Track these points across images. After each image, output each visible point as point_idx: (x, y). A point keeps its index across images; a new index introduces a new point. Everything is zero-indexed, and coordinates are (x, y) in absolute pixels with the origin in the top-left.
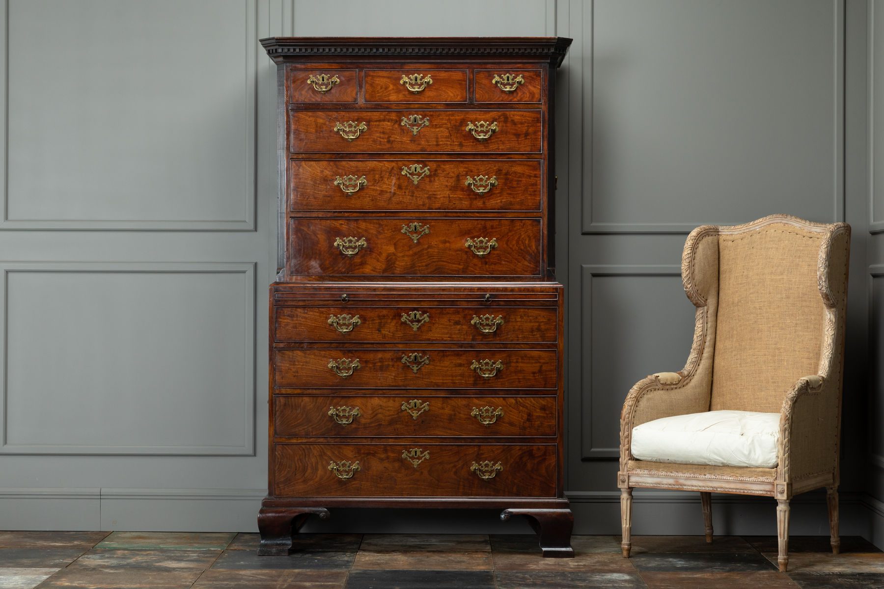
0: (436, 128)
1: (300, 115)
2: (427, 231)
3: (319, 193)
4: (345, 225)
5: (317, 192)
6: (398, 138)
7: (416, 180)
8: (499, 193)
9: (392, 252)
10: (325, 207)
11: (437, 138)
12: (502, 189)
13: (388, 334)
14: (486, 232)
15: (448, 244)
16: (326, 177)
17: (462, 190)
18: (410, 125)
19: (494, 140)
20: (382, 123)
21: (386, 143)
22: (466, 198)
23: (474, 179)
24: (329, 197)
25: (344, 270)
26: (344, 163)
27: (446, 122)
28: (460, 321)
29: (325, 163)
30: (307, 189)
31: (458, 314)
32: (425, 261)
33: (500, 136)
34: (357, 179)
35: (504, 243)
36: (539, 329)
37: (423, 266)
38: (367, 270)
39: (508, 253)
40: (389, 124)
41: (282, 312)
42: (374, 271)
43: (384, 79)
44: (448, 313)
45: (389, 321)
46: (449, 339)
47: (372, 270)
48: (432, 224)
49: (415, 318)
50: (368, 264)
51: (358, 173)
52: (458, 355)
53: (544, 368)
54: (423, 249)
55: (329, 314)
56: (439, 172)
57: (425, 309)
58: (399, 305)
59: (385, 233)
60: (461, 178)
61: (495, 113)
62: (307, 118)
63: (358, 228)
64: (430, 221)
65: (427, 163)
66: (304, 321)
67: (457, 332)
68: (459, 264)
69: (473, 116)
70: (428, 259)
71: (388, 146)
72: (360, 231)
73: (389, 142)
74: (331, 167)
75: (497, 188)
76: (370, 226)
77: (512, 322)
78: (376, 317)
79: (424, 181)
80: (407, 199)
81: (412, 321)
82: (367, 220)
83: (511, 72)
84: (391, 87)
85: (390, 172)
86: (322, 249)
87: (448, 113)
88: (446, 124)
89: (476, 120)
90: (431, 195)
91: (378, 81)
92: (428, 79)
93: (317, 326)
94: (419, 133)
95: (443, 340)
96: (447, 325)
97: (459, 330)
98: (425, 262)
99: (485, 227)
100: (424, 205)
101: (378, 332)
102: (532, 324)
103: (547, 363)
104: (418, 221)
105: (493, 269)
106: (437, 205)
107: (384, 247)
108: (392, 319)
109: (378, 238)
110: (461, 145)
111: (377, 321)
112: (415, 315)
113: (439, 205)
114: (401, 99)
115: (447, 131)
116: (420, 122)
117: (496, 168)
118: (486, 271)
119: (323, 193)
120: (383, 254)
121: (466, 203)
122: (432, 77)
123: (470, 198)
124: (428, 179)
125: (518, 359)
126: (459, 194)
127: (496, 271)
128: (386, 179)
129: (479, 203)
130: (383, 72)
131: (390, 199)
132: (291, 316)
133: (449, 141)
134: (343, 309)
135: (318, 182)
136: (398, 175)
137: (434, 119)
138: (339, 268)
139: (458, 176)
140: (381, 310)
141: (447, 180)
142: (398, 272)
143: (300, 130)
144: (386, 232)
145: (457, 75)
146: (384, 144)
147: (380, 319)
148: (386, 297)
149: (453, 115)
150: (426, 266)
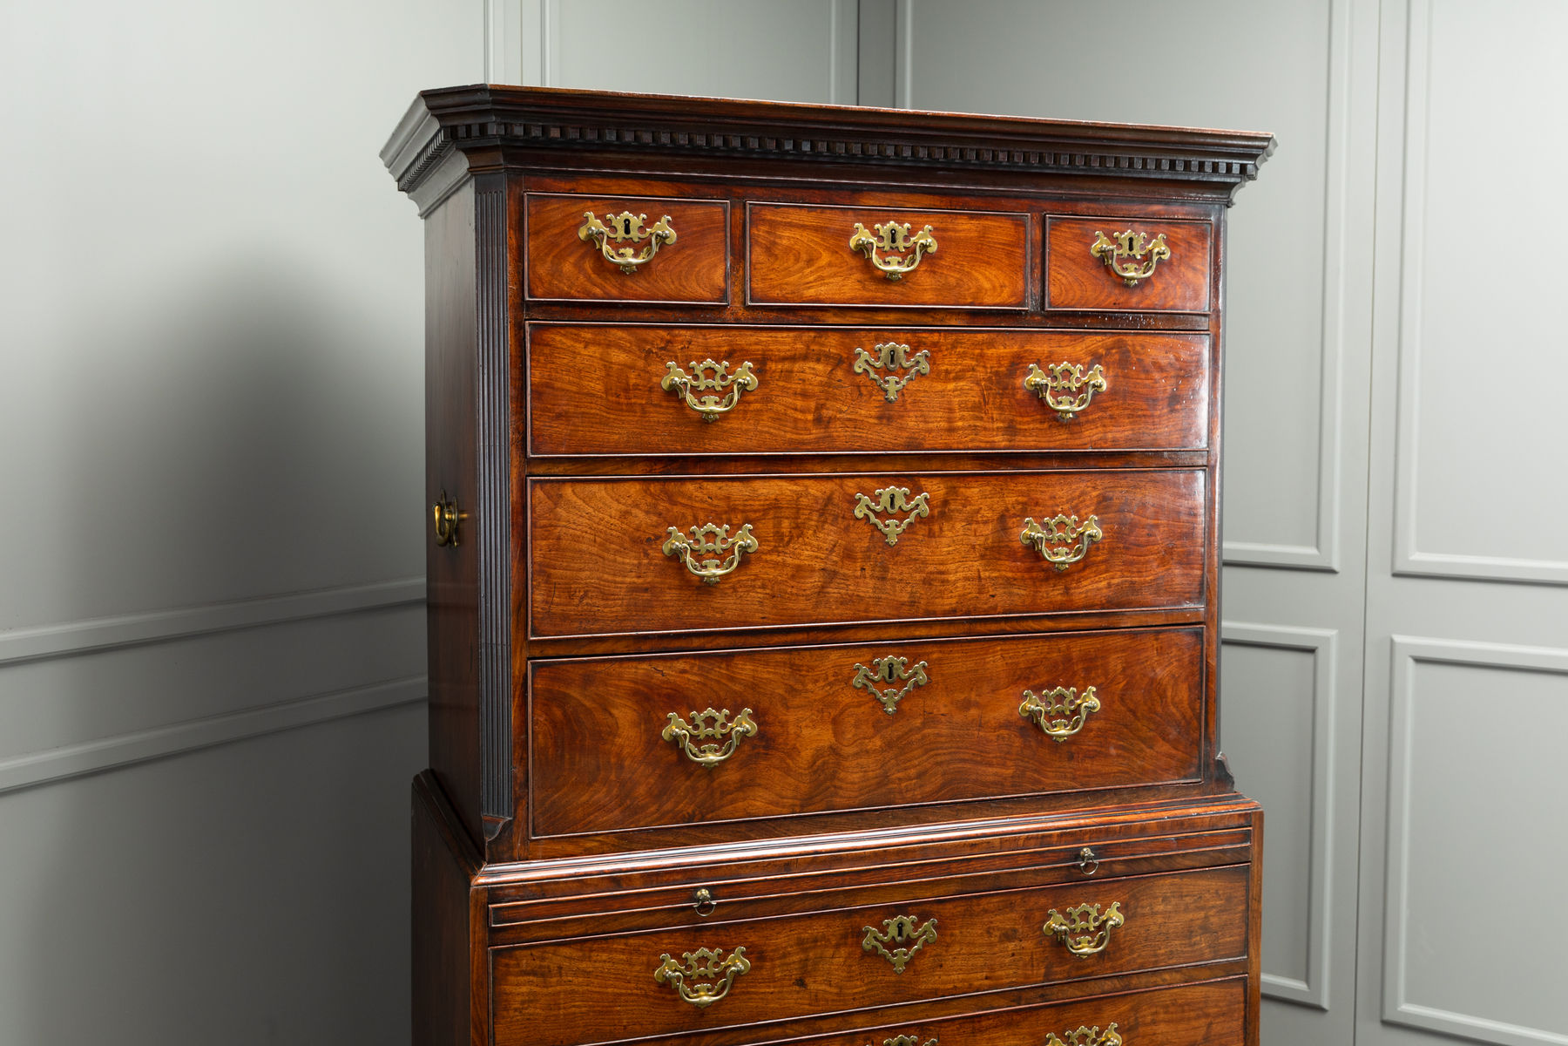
0: (947, 380)
1: (558, 338)
2: (922, 677)
3: (618, 579)
4: (695, 674)
5: (610, 578)
6: (845, 408)
7: (893, 529)
8: (1103, 562)
9: (827, 744)
10: (634, 623)
11: (951, 410)
12: (1112, 551)
13: (825, 991)
14: (1067, 673)
15: (973, 712)
16: (637, 529)
17: (1012, 555)
18: (877, 371)
19: (1094, 416)
20: (797, 366)
21: (810, 425)
22: (1023, 579)
23: (1045, 526)
24: (646, 590)
25: (690, 811)
26: (690, 487)
27: (974, 363)
28: (1015, 931)
29: (634, 489)
30: (581, 570)
31: (1012, 911)
32: (916, 762)
33: (1110, 404)
34: (730, 534)
35: (1116, 698)
36: (1205, 929)
37: (910, 779)
38: (759, 804)
39: (1126, 726)
40: (820, 367)
41: (512, 962)
42: (777, 804)
43: (805, 234)
44: (986, 911)
45: (830, 952)
46: (987, 982)
47: (771, 803)
48: (935, 656)
49: (900, 934)
50: (759, 785)
51: (731, 514)
52: (1009, 1024)
53: (1216, 1028)
54: (911, 730)
55: (657, 954)
56: (953, 507)
57: (927, 908)
58: (855, 902)
59: (807, 691)
60: (1010, 525)
61: (1099, 338)
62: (579, 347)
63: (732, 679)
64: (929, 649)
65: (923, 482)
66: (579, 984)
67: (1007, 960)
68: (1004, 765)
69: (1041, 347)
70: (924, 758)
71: (816, 433)
72: (737, 688)
73: (818, 421)
74: (649, 500)
75: (1098, 549)
76: (765, 673)
77: (1144, 915)
78: (792, 946)
79: (914, 533)
80: (867, 588)
81: (891, 945)
82: (757, 657)
83: (1136, 226)
84: (826, 258)
85: (822, 512)
86: (626, 751)
87: (980, 337)
88: (973, 370)
89: (1051, 357)
90: (931, 573)
91: (786, 237)
92: (925, 237)
93: (621, 995)
94: (903, 395)
95: (971, 988)
96: (982, 945)
97: (1013, 955)
98: (915, 767)
99: (1068, 660)
100: (912, 603)
101: (797, 988)
102: (1190, 916)
103: (1224, 1014)
104: (895, 650)
105: (1086, 770)
106: (947, 601)
107: (805, 732)
108: (837, 946)
109: (788, 708)
110: (1011, 430)
111: (795, 958)
112: (900, 926)
113: (954, 600)
114: (849, 295)
115: (976, 388)
116: (906, 364)
117: (1098, 493)
118: (1074, 779)
119: (628, 580)
120: (803, 754)
121: (1023, 592)
122: (937, 233)
123: (1032, 578)
124: (922, 530)
125: (1156, 1013)
126: (1007, 569)
127: (1093, 776)
128: (811, 532)
129: (1055, 593)
130: (804, 212)
131: (822, 591)
132: (542, 974)
133: (981, 419)
134: (696, 935)
135: (613, 546)
136: (843, 518)
137: (940, 355)
138: (678, 803)
139: (1002, 518)
140: (808, 922)
141: (975, 531)
142: (844, 801)
143: (558, 385)
144: (810, 686)
145: (999, 230)
146: (806, 429)
147: (805, 950)
148: (818, 883)
149: (991, 344)
150: (919, 776)
